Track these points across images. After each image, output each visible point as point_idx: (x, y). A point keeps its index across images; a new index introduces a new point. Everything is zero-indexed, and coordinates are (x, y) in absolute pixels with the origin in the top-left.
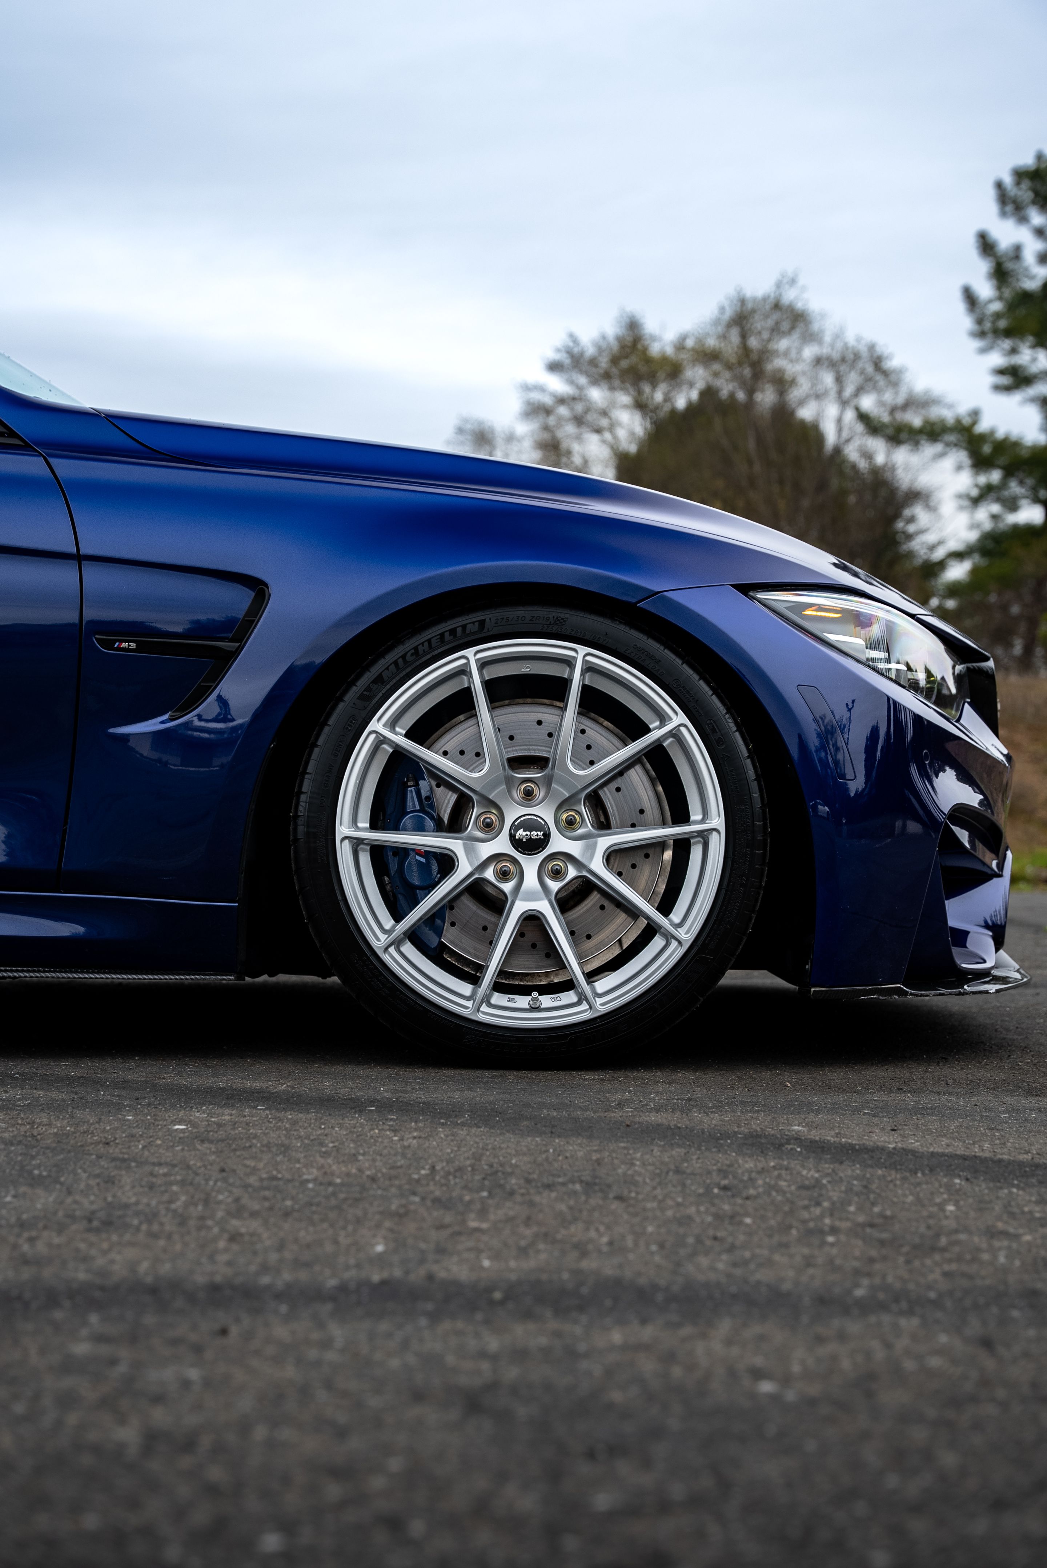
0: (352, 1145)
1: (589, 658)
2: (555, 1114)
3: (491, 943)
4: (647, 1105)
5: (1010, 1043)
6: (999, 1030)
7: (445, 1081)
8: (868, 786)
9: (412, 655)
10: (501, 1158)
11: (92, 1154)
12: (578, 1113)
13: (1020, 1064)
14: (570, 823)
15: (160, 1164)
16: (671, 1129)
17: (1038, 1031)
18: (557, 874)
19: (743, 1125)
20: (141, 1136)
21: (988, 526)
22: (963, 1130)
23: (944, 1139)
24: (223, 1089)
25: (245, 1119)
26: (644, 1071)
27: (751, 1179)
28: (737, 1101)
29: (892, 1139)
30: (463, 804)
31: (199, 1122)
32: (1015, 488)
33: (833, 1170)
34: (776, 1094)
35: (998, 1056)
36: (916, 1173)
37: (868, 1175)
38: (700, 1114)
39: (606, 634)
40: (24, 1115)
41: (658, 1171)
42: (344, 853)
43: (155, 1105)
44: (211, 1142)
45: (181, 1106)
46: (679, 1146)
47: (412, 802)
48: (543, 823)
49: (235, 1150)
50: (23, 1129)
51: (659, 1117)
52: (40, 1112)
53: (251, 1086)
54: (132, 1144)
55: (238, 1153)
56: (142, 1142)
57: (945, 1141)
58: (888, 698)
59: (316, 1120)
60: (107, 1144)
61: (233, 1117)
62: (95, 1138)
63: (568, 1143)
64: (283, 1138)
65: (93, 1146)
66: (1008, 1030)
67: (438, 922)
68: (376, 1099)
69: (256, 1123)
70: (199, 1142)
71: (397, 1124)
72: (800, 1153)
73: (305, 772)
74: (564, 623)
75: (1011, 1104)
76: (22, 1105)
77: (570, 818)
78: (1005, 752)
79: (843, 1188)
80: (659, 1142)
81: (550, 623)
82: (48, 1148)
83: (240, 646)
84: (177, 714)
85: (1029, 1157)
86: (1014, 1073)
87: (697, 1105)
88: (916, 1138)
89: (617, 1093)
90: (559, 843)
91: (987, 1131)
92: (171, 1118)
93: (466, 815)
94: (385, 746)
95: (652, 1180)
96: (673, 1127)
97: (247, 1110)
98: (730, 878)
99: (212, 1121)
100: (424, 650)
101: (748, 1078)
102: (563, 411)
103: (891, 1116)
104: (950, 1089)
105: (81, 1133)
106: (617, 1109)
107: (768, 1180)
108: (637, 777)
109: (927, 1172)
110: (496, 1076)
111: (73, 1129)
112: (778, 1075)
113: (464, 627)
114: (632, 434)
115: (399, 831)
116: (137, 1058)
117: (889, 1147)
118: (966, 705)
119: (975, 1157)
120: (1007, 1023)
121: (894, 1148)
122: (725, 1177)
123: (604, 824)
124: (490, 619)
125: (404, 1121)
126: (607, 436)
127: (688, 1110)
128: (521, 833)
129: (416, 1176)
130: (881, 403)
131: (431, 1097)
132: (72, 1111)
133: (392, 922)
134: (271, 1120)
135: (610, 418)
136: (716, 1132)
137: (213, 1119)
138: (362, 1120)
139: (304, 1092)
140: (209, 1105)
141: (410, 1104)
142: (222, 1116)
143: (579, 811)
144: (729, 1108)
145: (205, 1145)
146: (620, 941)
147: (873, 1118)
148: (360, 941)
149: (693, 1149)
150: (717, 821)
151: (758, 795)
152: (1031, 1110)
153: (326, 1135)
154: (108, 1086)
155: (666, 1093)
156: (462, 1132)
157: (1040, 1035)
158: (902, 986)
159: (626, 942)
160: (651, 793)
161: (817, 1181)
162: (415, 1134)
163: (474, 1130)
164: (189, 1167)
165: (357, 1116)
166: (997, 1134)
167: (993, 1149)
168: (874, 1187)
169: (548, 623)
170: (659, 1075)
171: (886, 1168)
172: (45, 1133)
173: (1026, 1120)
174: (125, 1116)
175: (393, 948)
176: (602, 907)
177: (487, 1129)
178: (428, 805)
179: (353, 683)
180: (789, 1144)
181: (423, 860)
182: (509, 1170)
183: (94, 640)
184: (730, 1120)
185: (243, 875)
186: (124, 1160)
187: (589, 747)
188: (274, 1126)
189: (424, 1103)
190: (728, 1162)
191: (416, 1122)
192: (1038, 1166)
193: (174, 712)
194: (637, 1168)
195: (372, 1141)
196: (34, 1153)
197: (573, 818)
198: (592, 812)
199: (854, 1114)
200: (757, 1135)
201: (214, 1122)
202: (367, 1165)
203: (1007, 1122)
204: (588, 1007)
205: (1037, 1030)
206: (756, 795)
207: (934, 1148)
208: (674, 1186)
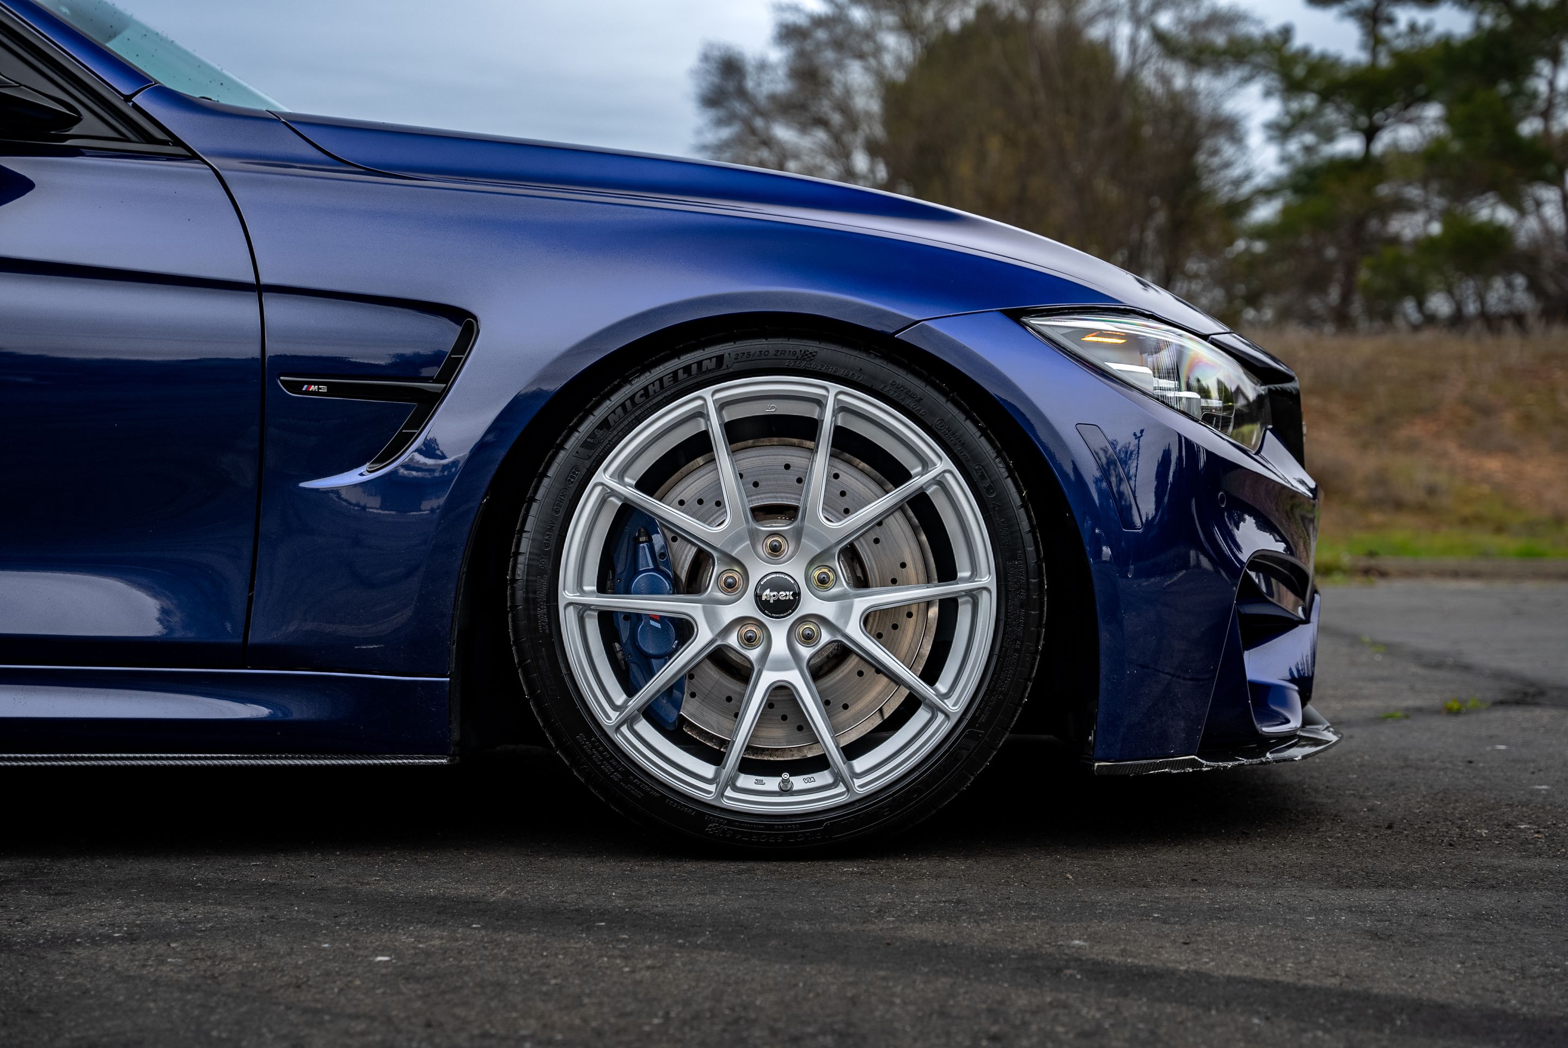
0: (577, 982)
1: (841, 397)
2: (807, 927)
3: (736, 715)
4: (911, 911)
5: (1319, 810)
6: (1307, 790)
7: (685, 880)
8: (1159, 513)
9: (641, 396)
10: (744, 997)
11: (280, 1004)
12: (833, 925)
13: (1329, 840)
14: (823, 581)
15: (356, 1017)
16: (936, 947)
17: (1351, 792)
18: (808, 639)
19: (1017, 939)
20: (338, 973)
21: (1301, 159)
22: (1264, 942)
23: (1242, 956)
24: (434, 898)
25: (456, 944)
26: (909, 860)
27: (1024, 1023)
28: (1011, 904)
29: (1184, 958)
30: (702, 560)
31: (405, 951)
32: (1331, 115)
33: (1117, 1008)
34: (1056, 892)
35: (1305, 829)
36: (1209, 1010)
37: (1156, 1015)
38: (969, 923)
39: (861, 370)
40: (206, 944)
41: (920, 1014)
42: (568, 621)
43: (355, 925)
44: (417, 980)
45: (385, 925)
46: (945, 973)
47: (646, 561)
48: (793, 582)
49: (444, 992)
50: (203, 966)
51: (924, 929)
52: (224, 939)
53: (466, 893)
54: (327, 986)
55: (447, 997)
56: (338, 983)
57: (1244, 959)
58: (1180, 436)
59: (538, 943)
60: (299, 987)
61: (444, 941)
62: (285, 979)
63: (820, 972)
64: (500, 973)
65: (282, 991)
66: (1317, 791)
67: (676, 693)
68: (606, 910)
69: (470, 950)
70: (403, 981)
71: (628, 947)
72: (1080, 980)
73: (522, 531)
74: (812, 358)
75: (1318, 901)
76: (203, 929)
77: (823, 576)
78: (1312, 484)
79: (1127, 1035)
80: (922, 968)
81: (797, 357)
82: (229, 995)
83: (446, 387)
84: (376, 465)
85: (1335, 981)
86: (1322, 854)
87: (967, 910)
88: (1211, 956)
89: (877, 893)
90: (811, 604)
91: (1291, 942)
92: (374, 945)
93: (706, 573)
94: (612, 499)
95: (913, 1027)
96: (938, 945)
97: (460, 930)
98: (1002, 643)
99: (419, 948)
100: (655, 391)
101: (1024, 867)
102: (821, 35)
103: (1183, 921)
104: (1252, 880)
105: (270, 971)
106: (876, 918)
107: (1043, 1025)
108: (899, 527)
109: (1222, 1007)
110: (743, 870)
111: (260, 966)
112: (1059, 861)
113: (700, 363)
114: (899, 60)
115: (630, 593)
116: (338, 853)
117: (1180, 970)
118: (1268, 432)
119: (1277, 982)
120: (1316, 781)
121: (1186, 972)
122: (996, 1022)
123: (861, 582)
124: (729, 354)
125: (636, 943)
126: (873, 62)
127: (957, 917)
128: (767, 594)
129: (647, 1028)
130: (1180, 20)
131: (669, 905)
132: (261, 938)
133: (624, 697)
134: (487, 945)
135: (875, 42)
136: (987, 950)
137: (421, 946)
138: (590, 943)
139: (525, 902)
140: (417, 924)
141: (645, 916)
142: (431, 940)
143: (833, 567)
144: (1003, 914)
145: (410, 986)
146: (881, 710)
147: (1164, 925)
148: (588, 720)
149: (960, 979)
150: (988, 579)
151: (1032, 548)
152: (1341, 910)
153: (548, 967)
154: (303, 897)
155: (932, 893)
156: (699, 958)
157: (1352, 798)
158: (1197, 758)
159: (887, 711)
160: (914, 545)
161: (1099, 1025)
162: (649, 962)
163: (715, 954)
164: (389, 1020)
165: (584, 935)
166: (1302, 947)
167: (1297, 970)
168: (1162, 1031)
169: (795, 357)
170: (926, 865)
171: (1176, 1001)
172: (228, 972)
173: (1335, 925)
174: (320, 943)
175: (625, 726)
176: (860, 674)
177: (730, 953)
178: (662, 561)
179: (575, 429)
180: (1069, 968)
181: (658, 625)
182: (753, 1015)
183: (279, 382)
184: (1004, 932)
185: (455, 646)
186: (316, 1012)
187: (843, 494)
188: (490, 954)
189: (660, 914)
190: (998, 998)
191: (651, 944)
192: (1346, 995)
193: (371, 463)
194: (897, 1010)
195: (600, 974)
196: (213, 1005)
197: (825, 576)
198: (847, 567)
199: (1142, 920)
200: (1033, 954)
201: (422, 950)
202: (592, 1012)
203: (1313, 929)
204: (845, 789)
205: (1349, 790)
206: (1031, 549)
207: (1231, 971)
208: (938, 1037)
